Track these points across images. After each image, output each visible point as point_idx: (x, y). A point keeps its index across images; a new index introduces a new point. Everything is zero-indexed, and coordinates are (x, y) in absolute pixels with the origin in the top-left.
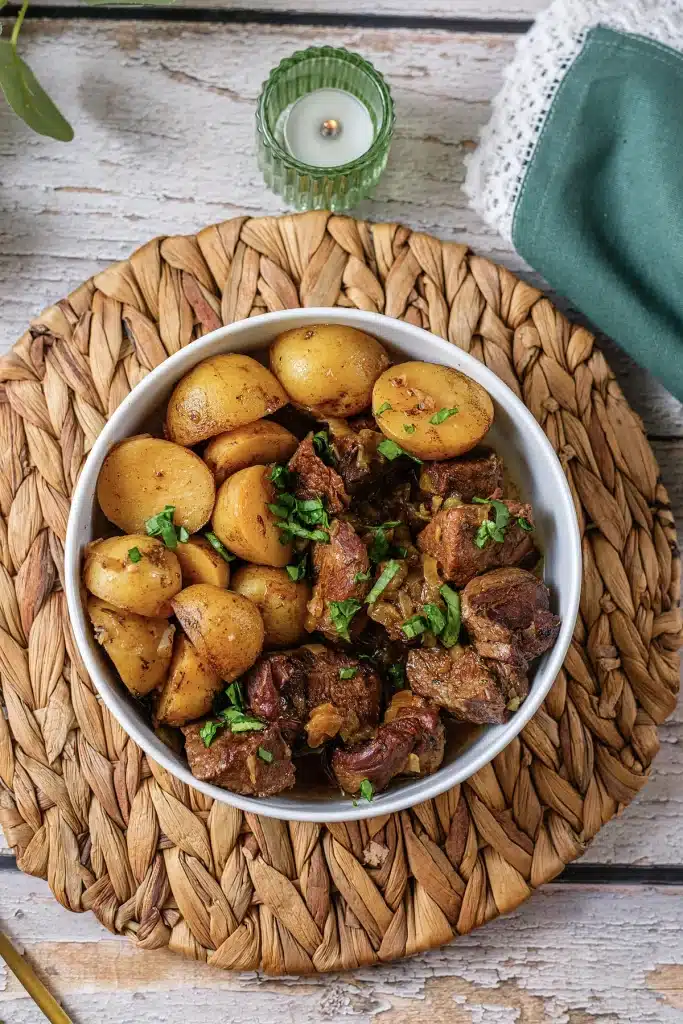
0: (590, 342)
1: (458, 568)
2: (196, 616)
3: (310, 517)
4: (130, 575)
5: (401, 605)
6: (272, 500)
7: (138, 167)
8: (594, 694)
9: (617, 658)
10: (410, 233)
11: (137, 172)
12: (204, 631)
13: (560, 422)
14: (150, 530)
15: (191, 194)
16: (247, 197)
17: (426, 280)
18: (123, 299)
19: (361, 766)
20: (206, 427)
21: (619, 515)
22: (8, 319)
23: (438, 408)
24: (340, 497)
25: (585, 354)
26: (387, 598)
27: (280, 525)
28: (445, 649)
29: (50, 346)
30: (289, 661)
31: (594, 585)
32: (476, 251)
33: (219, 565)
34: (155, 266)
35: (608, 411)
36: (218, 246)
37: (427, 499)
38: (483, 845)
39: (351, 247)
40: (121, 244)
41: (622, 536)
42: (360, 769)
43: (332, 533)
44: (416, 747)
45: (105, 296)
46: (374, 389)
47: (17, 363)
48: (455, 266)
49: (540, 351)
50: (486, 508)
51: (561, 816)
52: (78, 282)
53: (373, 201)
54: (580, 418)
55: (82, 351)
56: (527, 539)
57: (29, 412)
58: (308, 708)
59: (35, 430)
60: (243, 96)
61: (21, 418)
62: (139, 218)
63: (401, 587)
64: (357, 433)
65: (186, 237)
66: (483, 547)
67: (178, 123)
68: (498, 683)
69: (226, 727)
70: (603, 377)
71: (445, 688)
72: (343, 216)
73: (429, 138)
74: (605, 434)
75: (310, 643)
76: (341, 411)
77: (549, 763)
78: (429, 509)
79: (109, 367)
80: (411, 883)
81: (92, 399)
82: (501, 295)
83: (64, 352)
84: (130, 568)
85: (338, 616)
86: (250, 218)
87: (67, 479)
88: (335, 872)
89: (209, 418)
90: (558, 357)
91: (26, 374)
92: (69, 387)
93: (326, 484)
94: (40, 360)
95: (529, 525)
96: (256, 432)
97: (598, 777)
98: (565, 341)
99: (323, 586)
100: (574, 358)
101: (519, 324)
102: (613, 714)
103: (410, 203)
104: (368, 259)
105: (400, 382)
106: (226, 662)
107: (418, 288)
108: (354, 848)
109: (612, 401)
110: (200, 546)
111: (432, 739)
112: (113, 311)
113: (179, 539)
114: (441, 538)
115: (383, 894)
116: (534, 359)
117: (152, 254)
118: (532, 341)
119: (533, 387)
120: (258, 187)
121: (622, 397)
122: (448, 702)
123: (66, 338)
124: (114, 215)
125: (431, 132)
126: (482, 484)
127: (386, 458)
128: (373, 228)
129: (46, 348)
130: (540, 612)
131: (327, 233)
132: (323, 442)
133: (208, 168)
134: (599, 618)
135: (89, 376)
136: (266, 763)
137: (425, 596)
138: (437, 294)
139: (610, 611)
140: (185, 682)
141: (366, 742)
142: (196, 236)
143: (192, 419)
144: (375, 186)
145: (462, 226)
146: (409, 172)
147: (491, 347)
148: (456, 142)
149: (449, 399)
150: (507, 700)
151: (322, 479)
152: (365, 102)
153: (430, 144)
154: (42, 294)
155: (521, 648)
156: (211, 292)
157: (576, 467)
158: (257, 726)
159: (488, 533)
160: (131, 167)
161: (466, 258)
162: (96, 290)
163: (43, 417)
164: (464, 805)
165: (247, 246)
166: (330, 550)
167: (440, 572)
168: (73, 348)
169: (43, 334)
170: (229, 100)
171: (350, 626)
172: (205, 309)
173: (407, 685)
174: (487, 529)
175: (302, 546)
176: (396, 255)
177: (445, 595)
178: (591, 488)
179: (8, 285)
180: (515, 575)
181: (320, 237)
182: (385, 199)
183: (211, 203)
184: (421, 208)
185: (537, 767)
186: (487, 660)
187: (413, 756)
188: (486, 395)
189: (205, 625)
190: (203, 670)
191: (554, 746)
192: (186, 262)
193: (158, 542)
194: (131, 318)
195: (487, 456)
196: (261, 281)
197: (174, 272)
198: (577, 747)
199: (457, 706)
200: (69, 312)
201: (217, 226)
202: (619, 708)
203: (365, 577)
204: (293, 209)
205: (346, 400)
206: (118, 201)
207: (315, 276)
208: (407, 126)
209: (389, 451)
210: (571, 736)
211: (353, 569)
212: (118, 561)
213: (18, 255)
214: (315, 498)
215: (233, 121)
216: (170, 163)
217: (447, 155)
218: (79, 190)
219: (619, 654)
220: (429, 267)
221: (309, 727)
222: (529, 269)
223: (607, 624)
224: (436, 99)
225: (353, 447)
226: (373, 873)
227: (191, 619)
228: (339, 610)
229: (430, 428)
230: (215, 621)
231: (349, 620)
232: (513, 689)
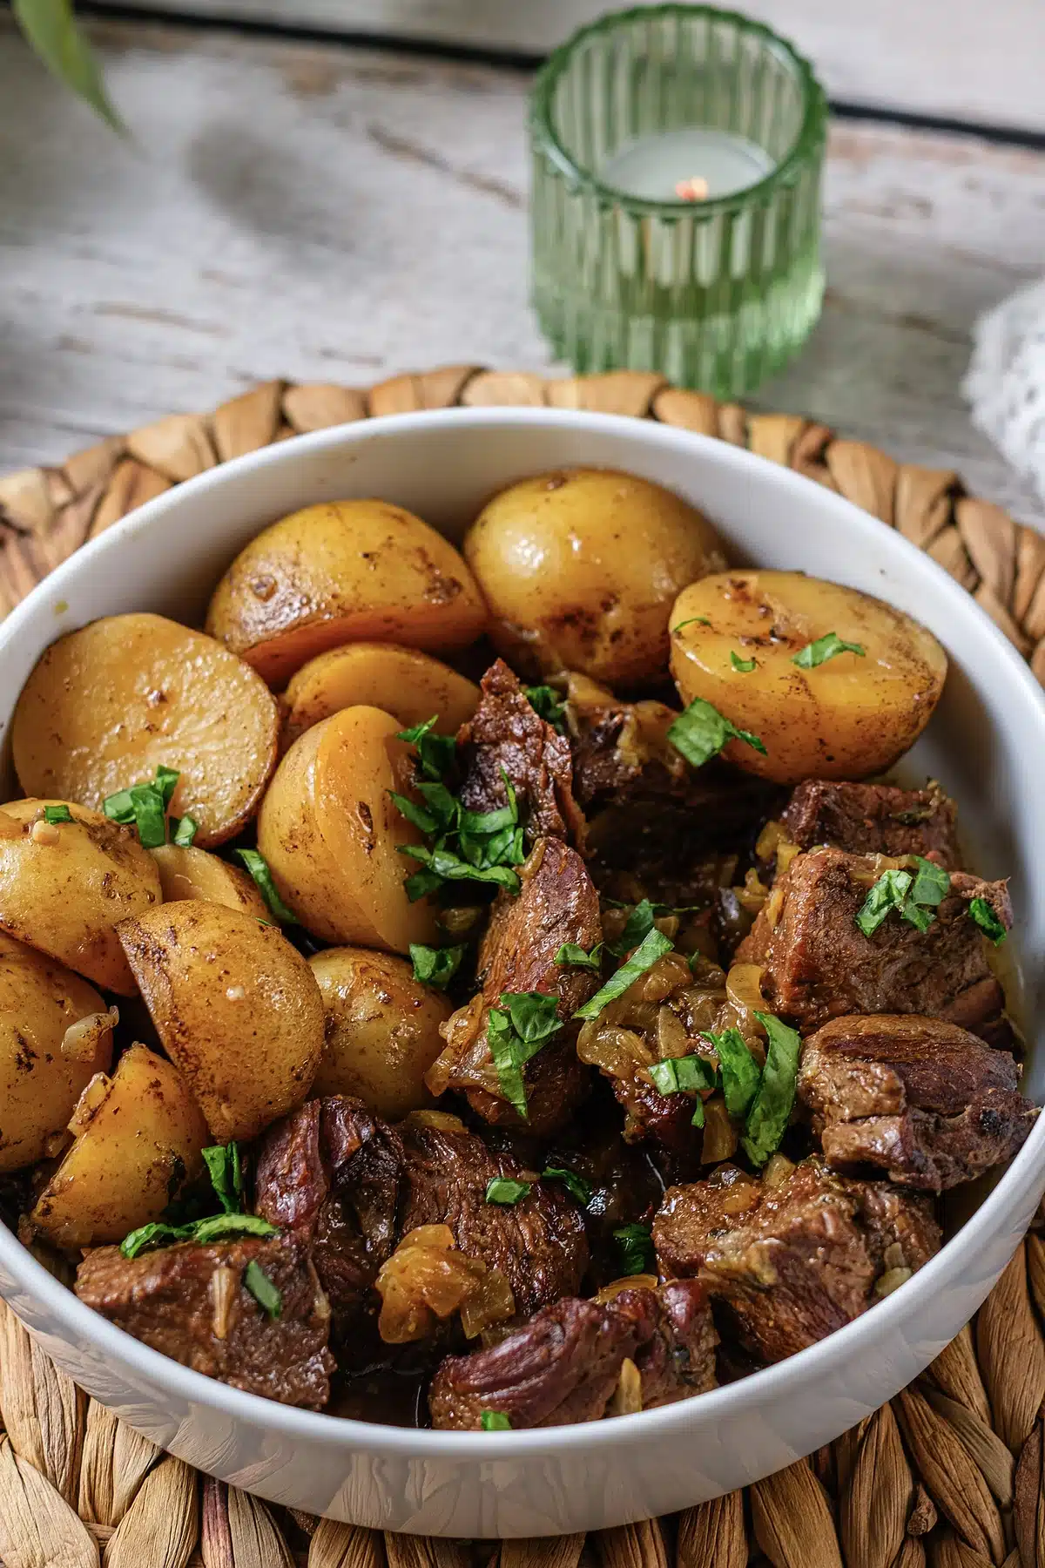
1: (809, 971)
2: (165, 941)
3: (486, 851)
4: (39, 847)
5: (660, 1036)
6: (405, 789)
10: (831, 437)
12: (172, 969)
14: (110, 811)
20: (285, 609)
24: (559, 794)
26: (629, 1022)
43: (528, 869)
45: (144, 466)
46: (681, 598)
56: (990, 982)
63: (665, 998)
64: (631, 702)
65: (345, 388)
66: (875, 931)
73: (914, 322)
75: (436, 1108)
76: (602, 652)
77: (979, 1540)
84: (40, 833)
85: (502, 1033)
86: (489, 372)
89: (295, 589)
93: (532, 763)
95: (995, 918)
105: (741, 586)
113: (172, 836)
114: (780, 916)
117: (263, 406)
126: (899, 838)
127: (687, 764)
132: (546, 698)
136: (260, 1308)
140: (109, 1108)
142: (367, 391)
143: (257, 592)
149: (847, 632)
150: (881, 1272)
151: (526, 750)
159: (890, 899)
161: (949, 498)
166: (516, 910)
167: (768, 993)
171: (531, 1073)
173: (649, 1260)
174: (888, 891)
177: (770, 1030)
180: (946, 1031)
189: (180, 959)
190: (160, 1095)
191: (997, 1501)
199: (752, 1261)
200: (60, 484)
201: (417, 376)
203: (584, 959)
205: (614, 618)
206: (221, 345)
209: (693, 745)
211: (558, 937)
212: (19, 819)
214: (503, 803)
217: (943, 357)
221: (386, 1271)
225: (612, 717)
227: (151, 946)
228: (510, 1021)
229: (791, 671)
230: (205, 952)
231: (531, 1051)
232: (898, 1245)
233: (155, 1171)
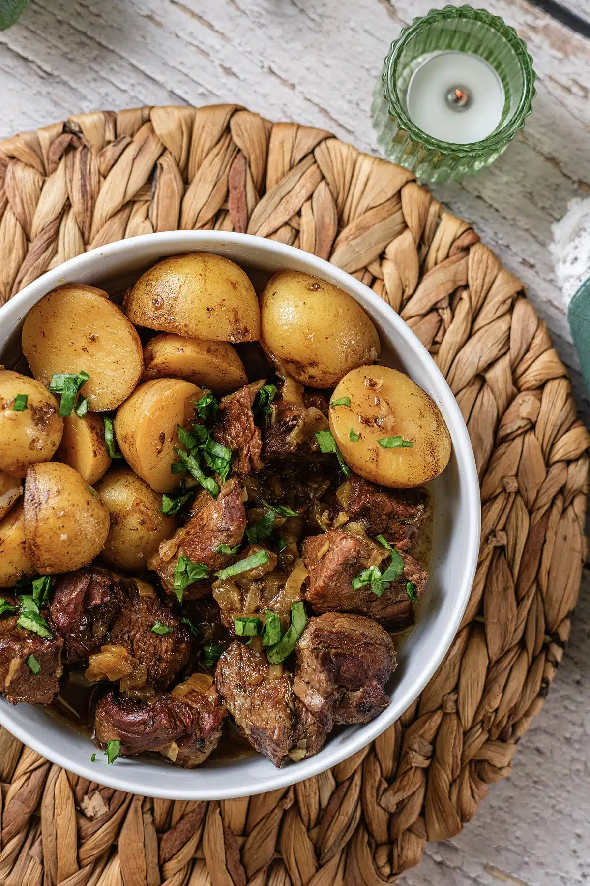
0: (584, 446)
1: (321, 595)
2: (43, 498)
3: (214, 461)
5: (248, 597)
6: (186, 425)
7: (261, 25)
8: (386, 779)
9: (428, 758)
10: (477, 240)
11: (257, 29)
12: (41, 516)
13: (509, 506)
14: (53, 385)
15: (295, 81)
16: (346, 113)
17: (465, 295)
18: (168, 145)
19: (120, 725)
20: (163, 319)
21: (512, 628)
22: (54, 98)
23: (395, 431)
24: (251, 460)
25: (573, 455)
26: (238, 583)
27: (180, 452)
28: (266, 661)
29: (75, 149)
30: (111, 587)
31: (448, 678)
32: (528, 294)
33: (99, 456)
34: (217, 131)
35: (562, 522)
36: (288, 146)
37: (335, 509)
38: (199, 855)
39: (413, 221)
40: (202, 90)
41: (503, 648)
42: (119, 728)
43: (223, 491)
44: (182, 739)
45: (153, 131)
46: (345, 378)
47: (34, 147)
48: (500, 298)
49: (532, 427)
50: (382, 554)
51: (288, 873)
52: (140, 101)
53: (463, 189)
54: (530, 513)
55: (102, 172)
56: (408, 603)
57: (18, 200)
58: (105, 641)
59: (13, 220)
60: (401, 15)
61: (7, 202)
62: (234, 74)
63: (257, 580)
64: (307, 407)
65: (263, 120)
66: (358, 590)
67: (324, 5)
68: (294, 727)
69: (16, 614)
70: (575, 487)
71: (243, 700)
72: (425, 187)
73: (552, 159)
74: (545, 542)
75: (143, 580)
76: (303, 377)
77: (306, 819)
78: (331, 519)
79: (116, 201)
80: (112, 851)
81: (83, 223)
82: (527, 351)
83: (84, 162)
84: (8, 413)
85: (182, 573)
86: (334, 137)
87: (15, 285)
88: (47, 800)
89: (170, 313)
90: (545, 444)
91: (36, 163)
92: (68, 198)
93: (245, 440)
94: (56, 158)
95: (414, 594)
96: (209, 351)
97: (344, 857)
98: (561, 430)
99: (188, 533)
100: (559, 453)
101: (528, 389)
102: (393, 809)
103: (497, 210)
104: (423, 242)
105: (373, 385)
106: (46, 556)
107: (453, 299)
108: (78, 788)
109: (570, 513)
110: (92, 428)
111: (203, 741)
112: (153, 150)
113: (77, 408)
114: (324, 556)
115: (79, 845)
116: (519, 432)
117: (221, 118)
118: (529, 414)
119: (504, 457)
120: (363, 111)
121: (582, 516)
122: (237, 714)
123: (94, 150)
124: (211, 58)
125: (555, 154)
126: (395, 527)
128: (444, 216)
129: (70, 148)
130: (375, 683)
131: (398, 195)
132: (267, 397)
133: (327, 66)
134: (435, 711)
135: (94, 199)
136: (31, 672)
137: (276, 603)
138: (468, 313)
139: (449, 711)
141: (140, 704)
142: (273, 124)
143: (154, 303)
144: (473, 176)
145: (532, 261)
146: (512, 179)
147: (487, 394)
148: (575, 178)
149: (411, 429)
150: (294, 748)
151: (244, 432)
152: (507, 92)
153: (549, 165)
154: (99, 94)
155: (335, 710)
156: (255, 186)
157: (500, 555)
158: (43, 632)
159: (370, 580)
160: (254, 22)
161: (516, 296)
162: (149, 120)
163: (27, 212)
164: (203, 811)
165: (315, 162)
166: (213, 504)
167: (305, 587)
168: (95, 164)
169: (74, 133)
170: (385, 11)
171: (188, 588)
172: (239, 199)
173: (212, 671)
174: (370, 576)
175: (190, 483)
176: (451, 253)
177: (295, 613)
178: (501, 586)
179: (73, 67)
180: (373, 631)
181: (389, 195)
182: (476, 193)
183: (309, 100)
184: (503, 221)
185: (292, 814)
186: (296, 698)
187: (174, 745)
188: (448, 446)
189: (45, 511)
190: (24, 548)
191: (320, 804)
192: (248, 144)
193: (53, 401)
194: (165, 166)
195: (416, 504)
196: (309, 203)
197: (231, 147)
198: (341, 818)
199: (244, 725)
200: (111, 126)
201: (299, 127)
202: (401, 806)
203: (228, 552)
204: (382, 152)
205: (312, 371)
206: (223, 46)
207: (362, 229)
208: (538, 136)
209: (325, 443)
210: (340, 806)
211: (222, 537)
212: (3, 399)
213: (100, 44)
214: (227, 447)
215: (376, 35)
216: (292, 40)
217: (558, 185)
218: (193, 14)
219: (432, 757)
220: (475, 285)
221: (94, 660)
222: (570, 339)
223: (439, 721)
224: (582, 126)
225: (293, 420)
226: (83, 822)
227: (36, 497)
228: (186, 568)
229: (375, 447)
230: (58, 513)
231: (191, 582)
232: (305, 740)
233: (12, 577)
